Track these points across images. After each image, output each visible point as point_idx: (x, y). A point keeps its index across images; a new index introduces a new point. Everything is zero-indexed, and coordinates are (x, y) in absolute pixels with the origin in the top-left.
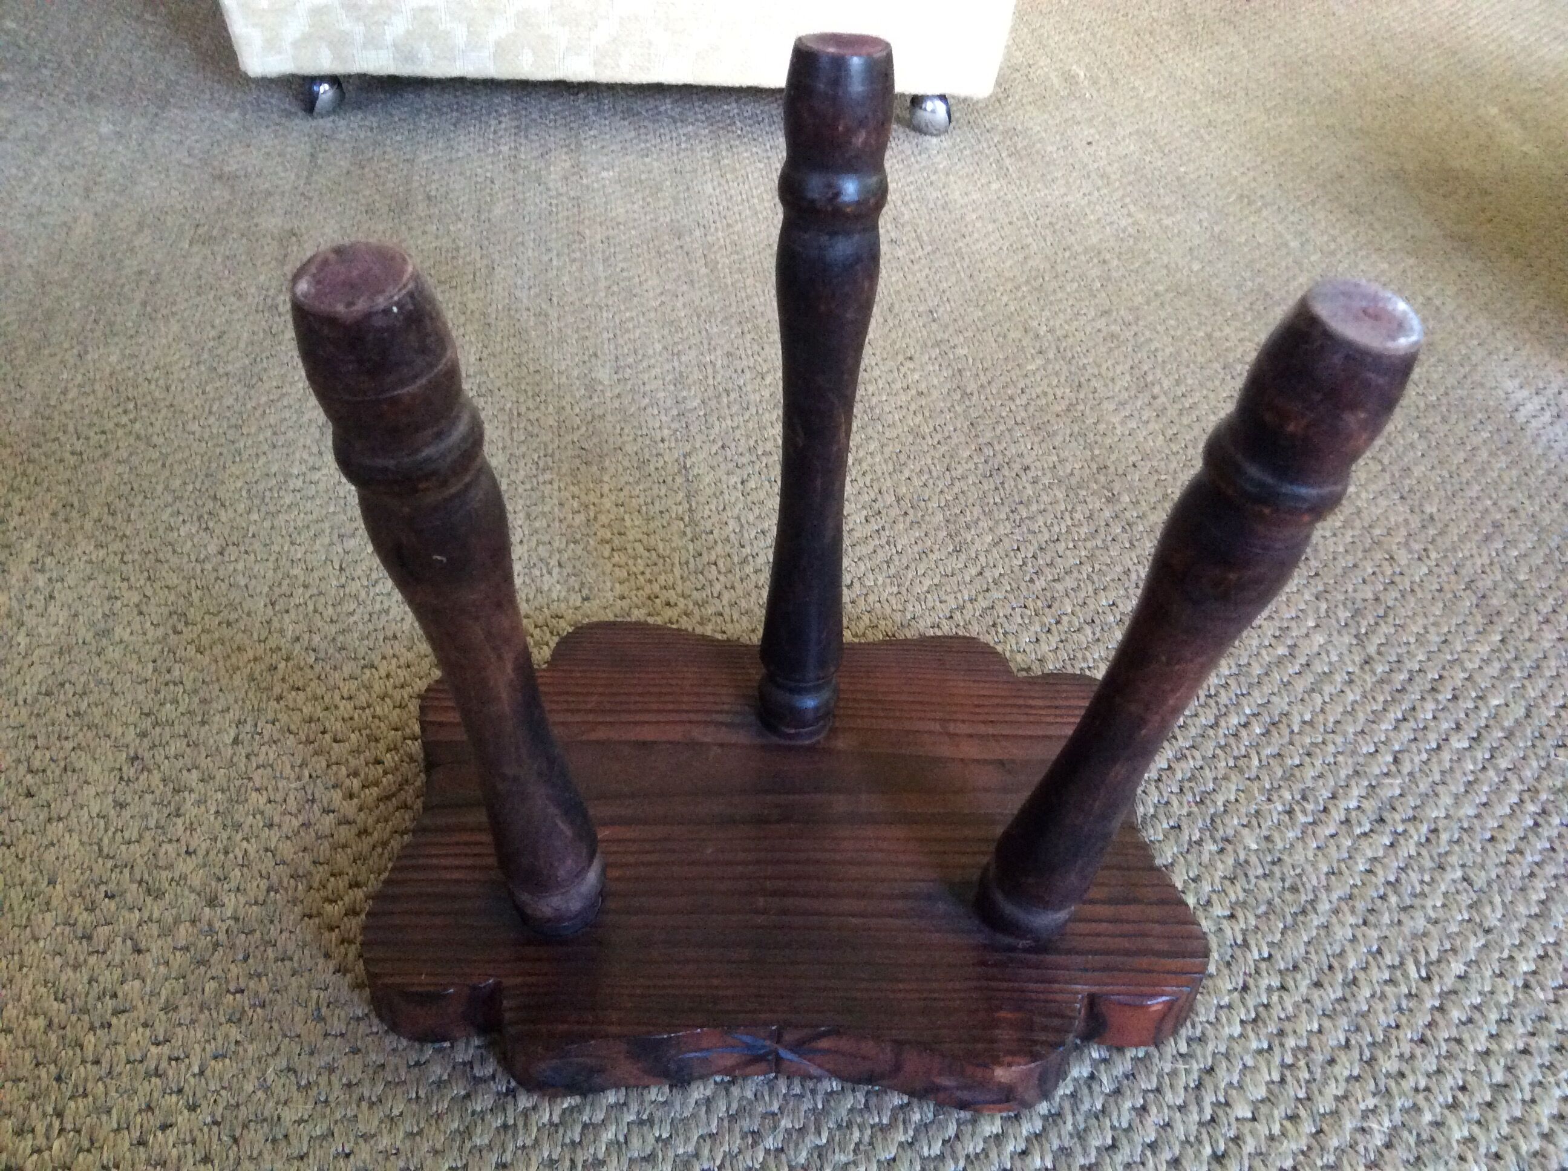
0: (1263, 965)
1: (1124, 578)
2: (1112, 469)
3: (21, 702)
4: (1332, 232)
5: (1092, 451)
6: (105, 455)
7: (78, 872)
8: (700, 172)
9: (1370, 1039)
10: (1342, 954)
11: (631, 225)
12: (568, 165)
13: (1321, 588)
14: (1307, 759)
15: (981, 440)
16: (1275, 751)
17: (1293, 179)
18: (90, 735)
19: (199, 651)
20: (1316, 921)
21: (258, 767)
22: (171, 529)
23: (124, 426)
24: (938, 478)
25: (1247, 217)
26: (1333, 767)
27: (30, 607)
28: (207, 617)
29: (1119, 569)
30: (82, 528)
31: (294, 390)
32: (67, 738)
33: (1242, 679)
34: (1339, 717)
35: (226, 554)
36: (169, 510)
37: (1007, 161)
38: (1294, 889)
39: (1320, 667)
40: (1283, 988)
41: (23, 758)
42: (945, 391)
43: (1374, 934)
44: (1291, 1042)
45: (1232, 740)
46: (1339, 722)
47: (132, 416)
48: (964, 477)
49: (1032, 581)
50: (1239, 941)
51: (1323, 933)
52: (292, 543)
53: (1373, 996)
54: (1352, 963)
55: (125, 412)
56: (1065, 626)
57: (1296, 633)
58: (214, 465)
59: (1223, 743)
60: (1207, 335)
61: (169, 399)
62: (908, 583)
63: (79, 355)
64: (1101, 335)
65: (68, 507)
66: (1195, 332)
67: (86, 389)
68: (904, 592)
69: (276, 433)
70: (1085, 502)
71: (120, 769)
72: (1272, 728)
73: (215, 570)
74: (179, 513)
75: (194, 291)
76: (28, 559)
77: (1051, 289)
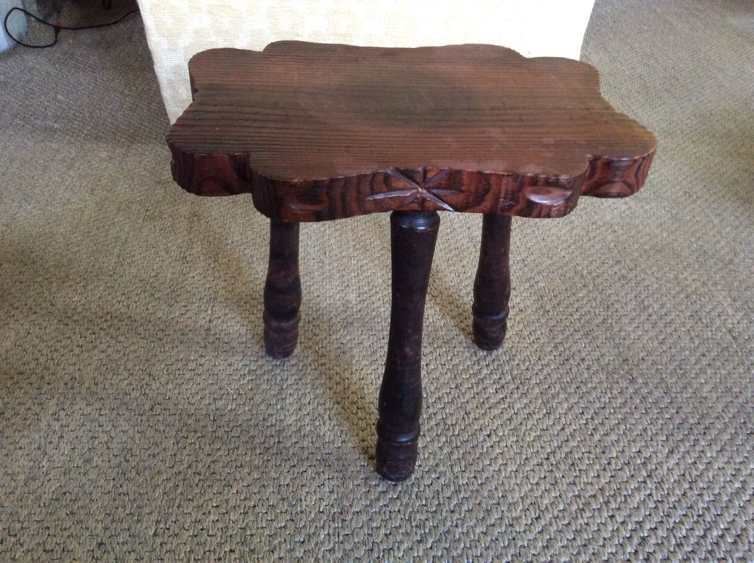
1: (644, 434)
2: (631, 362)
3: (42, 505)
4: (736, 214)
5: (618, 349)
6: (95, 347)
15: (557, 341)
17: (711, 182)
18: (78, 527)
19: (138, 473)
21: (166, 552)
22: (126, 394)
23: (104, 329)
24: (534, 365)
25: (689, 204)
27: (51, 442)
28: (143, 451)
29: (640, 427)
30: (80, 393)
31: (193, 307)
32: (65, 529)
33: (717, 505)
35: (154, 410)
36: (126, 382)
41: (41, 542)
42: (534, 309)
45: (716, 548)
47: (109, 323)
48: (548, 365)
49: (592, 435)
52: (189, 404)
55: (106, 321)
56: (613, 467)
57: (744, 473)
58: (150, 354)
59: (710, 548)
60: (675, 276)
61: (129, 313)
62: (522, 434)
63: (84, 286)
64: (617, 276)
65: (74, 380)
66: (668, 275)
67: (86, 307)
68: (520, 440)
69: (183, 334)
70: (618, 382)
71: (93, 551)
72: (737, 539)
73: (148, 420)
74: (131, 384)
75: (144, 249)
76: (51, 412)
77: (587, 247)
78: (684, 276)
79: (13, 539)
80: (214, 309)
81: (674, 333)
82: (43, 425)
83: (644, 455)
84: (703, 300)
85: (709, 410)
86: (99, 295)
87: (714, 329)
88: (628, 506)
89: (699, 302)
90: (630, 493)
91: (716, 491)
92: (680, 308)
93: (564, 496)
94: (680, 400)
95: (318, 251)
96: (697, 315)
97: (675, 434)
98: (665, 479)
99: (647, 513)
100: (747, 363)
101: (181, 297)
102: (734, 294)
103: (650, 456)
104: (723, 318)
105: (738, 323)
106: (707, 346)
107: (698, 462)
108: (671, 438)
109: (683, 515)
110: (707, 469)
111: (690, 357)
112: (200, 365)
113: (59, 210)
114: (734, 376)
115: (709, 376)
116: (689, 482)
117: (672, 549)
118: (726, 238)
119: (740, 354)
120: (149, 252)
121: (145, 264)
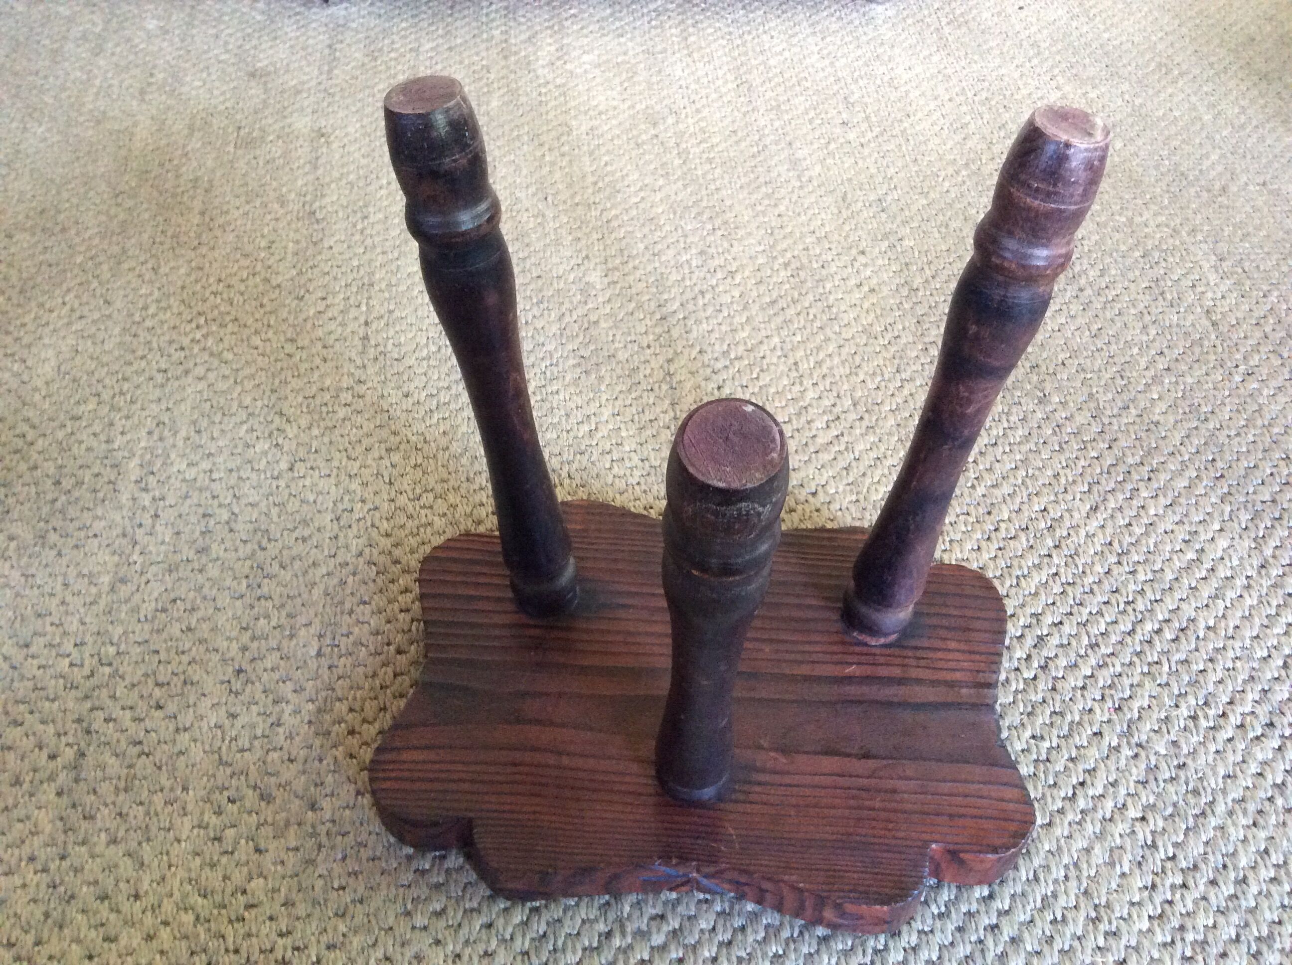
0: (1169, 865)
1: (1054, 482)
2: (1044, 368)
3: (143, 619)
4: (1242, 103)
6: (187, 372)
7: (205, 779)
8: (670, 52)
9: (1257, 934)
10: (1234, 854)
11: (611, 113)
12: (553, 48)
13: (1225, 490)
14: (1210, 664)
15: (927, 340)
16: (1183, 657)
17: (1208, 43)
18: (202, 649)
19: (283, 567)
20: (1213, 822)
22: (248, 446)
23: (199, 341)
25: (1165, 87)
26: (1231, 672)
27: (140, 525)
28: (285, 533)
29: (1049, 473)
30: (174, 446)
31: (337, 301)
32: (183, 653)
33: (1156, 586)
34: (1238, 623)
35: (296, 469)
36: (245, 427)
37: (947, 30)
38: (1196, 792)
39: (1223, 572)
40: (1184, 886)
41: (150, 672)
42: (894, 287)
43: (1262, 834)
44: (1190, 937)
45: (1146, 647)
46: (1237, 627)
47: (204, 331)
48: (911, 380)
49: (973, 487)
50: (1149, 843)
51: (1219, 834)
52: (349, 458)
53: (1260, 893)
54: (1243, 862)
55: (198, 327)
56: (1003, 534)
57: (1203, 537)
58: (277, 381)
59: (1138, 650)
60: (1128, 219)
61: (234, 313)
62: (865, 490)
63: (153, 269)
65: (161, 426)
66: (1117, 218)
67: (163, 304)
68: (862, 500)
69: (325, 347)
70: (1020, 403)
71: (229, 682)
72: (1180, 634)
73: (288, 487)
74: (253, 430)
75: (243, 199)
76: (133, 478)
77: (988, 172)
78: (1144, 218)
79: (107, 670)
80: (371, 303)
81: (1116, 318)
82: (124, 498)
83: (1052, 514)
84: (1171, 259)
85: (1160, 442)
86: (180, 283)
87: (1182, 310)
89: (1164, 264)
90: (1026, 572)
91: (1157, 567)
92: (1131, 276)
94: (1116, 428)
95: (534, 195)
96: (1157, 285)
97: (1103, 482)
98: (1081, 550)
99: (1050, 601)
100: (1229, 364)
101: (315, 284)
102: (1223, 247)
103: (1061, 517)
104: (1199, 289)
105: (1223, 297)
106: (1169, 337)
107: (1134, 523)
108: (1095, 489)
109: (1105, 603)
110: (1147, 534)
111: (1138, 357)
112: (359, 397)
113: (90, 132)
114: (1206, 387)
115: (1166, 386)
116: (1119, 554)
117: (1082, 652)
118: (1220, 148)
119: (1220, 349)
120: (252, 205)
121: (249, 226)
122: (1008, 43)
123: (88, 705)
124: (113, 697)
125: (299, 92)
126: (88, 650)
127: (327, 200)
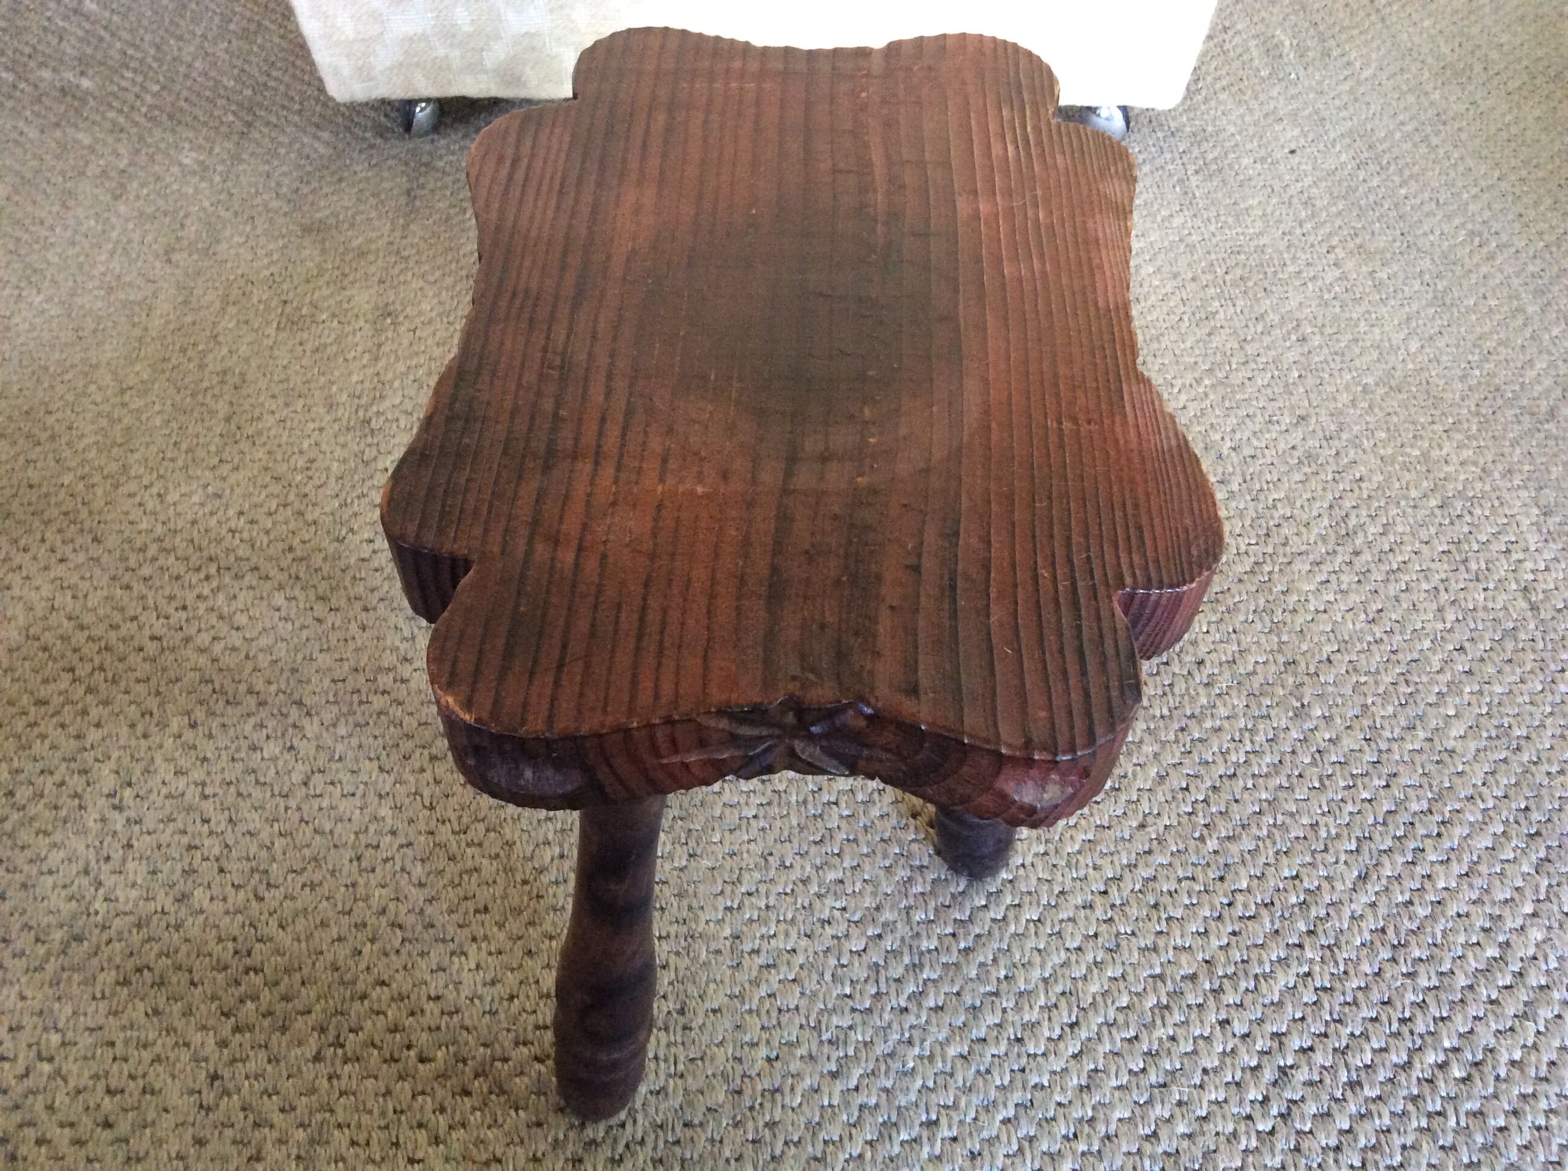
1: (1310, 835)
2: (1303, 665)
3: (99, 995)
5: (1278, 636)
6: (187, 641)
13: (1542, 854)
14: (1514, 1120)
16: (1477, 1107)
17: (1536, 204)
18: (170, 1041)
19: (282, 926)
23: (206, 598)
25: (1477, 265)
26: (1544, 1133)
27: (108, 859)
28: (290, 877)
29: (1305, 820)
30: (161, 747)
32: (145, 1046)
33: (1443, 996)
34: (1554, 1057)
35: (312, 785)
36: (252, 721)
37: (1194, 181)
39: (1535, 979)
41: (101, 1073)
45: (1426, 1089)
46: (1553, 1063)
47: (215, 584)
49: (1202, 839)
52: (381, 769)
55: (207, 578)
56: (1239, 911)
57: (1509, 924)
58: (300, 656)
59: (1415, 1092)
60: (1423, 454)
61: (254, 560)
62: (1057, 838)
63: (159, 495)
64: (1296, 453)
65: (147, 717)
66: (1408, 450)
67: (167, 544)
68: (1052, 853)
69: (366, 609)
70: (1269, 716)
71: (200, 1092)
72: (1474, 1071)
73: (299, 809)
74: (262, 726)
75: (281, 401)
76: (106, 791)
77: (1238, 382)
78: (1444, 452)
79: (46, 1067)
81: (1403, 595)
82: (91, 820)
83: (1306, 885)
84: (1478, 511)
85: (1455, 779)
86: (190, 516)
87: (1491, 586)
88: (1261, 1000)
89: (1468, 518)
90: (1268, 970)
91: (1445, 968)
92: (1423, 534)
93: (1131, 978)
94: (1397, 757)
96: (1459, 551)
97: (1377, 837)
98: (1343, 940)
99: (1298, 1015)
100: (1553, 667)
101: (361, 519)
102: (1549, 496)
103: (1319, 888)
104: (1515, 556)
105: (1547, 568)
106: (1472, 626)
107: (1416, 901)
108: (1365, 848)
109: (1372, 1020)
110: (1432, 917)
111: (1429, 654)
112: (403, 681)
113: (99, 304)
114: (1520, 700)
115: (1466, 697)
116: (1394, 946)
117: (1339, 1094)
118: (1549, 353)
119: (1541, 645)
120: (292, 409)
121: (284, 439)
122: (1274, 201)
123: (17, 1117)
124: (50, 1108)
125: (362, 254)
126: (24, 1037)
127: (386, 404)
